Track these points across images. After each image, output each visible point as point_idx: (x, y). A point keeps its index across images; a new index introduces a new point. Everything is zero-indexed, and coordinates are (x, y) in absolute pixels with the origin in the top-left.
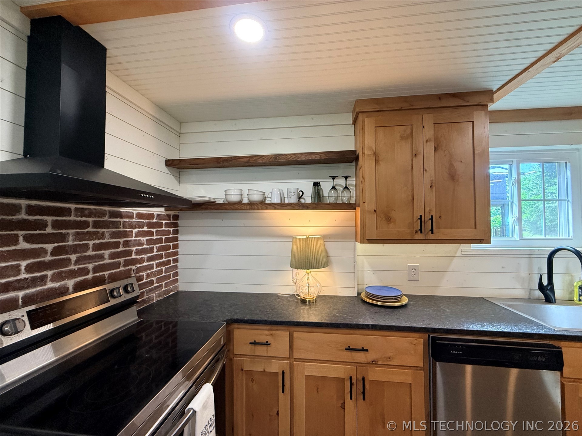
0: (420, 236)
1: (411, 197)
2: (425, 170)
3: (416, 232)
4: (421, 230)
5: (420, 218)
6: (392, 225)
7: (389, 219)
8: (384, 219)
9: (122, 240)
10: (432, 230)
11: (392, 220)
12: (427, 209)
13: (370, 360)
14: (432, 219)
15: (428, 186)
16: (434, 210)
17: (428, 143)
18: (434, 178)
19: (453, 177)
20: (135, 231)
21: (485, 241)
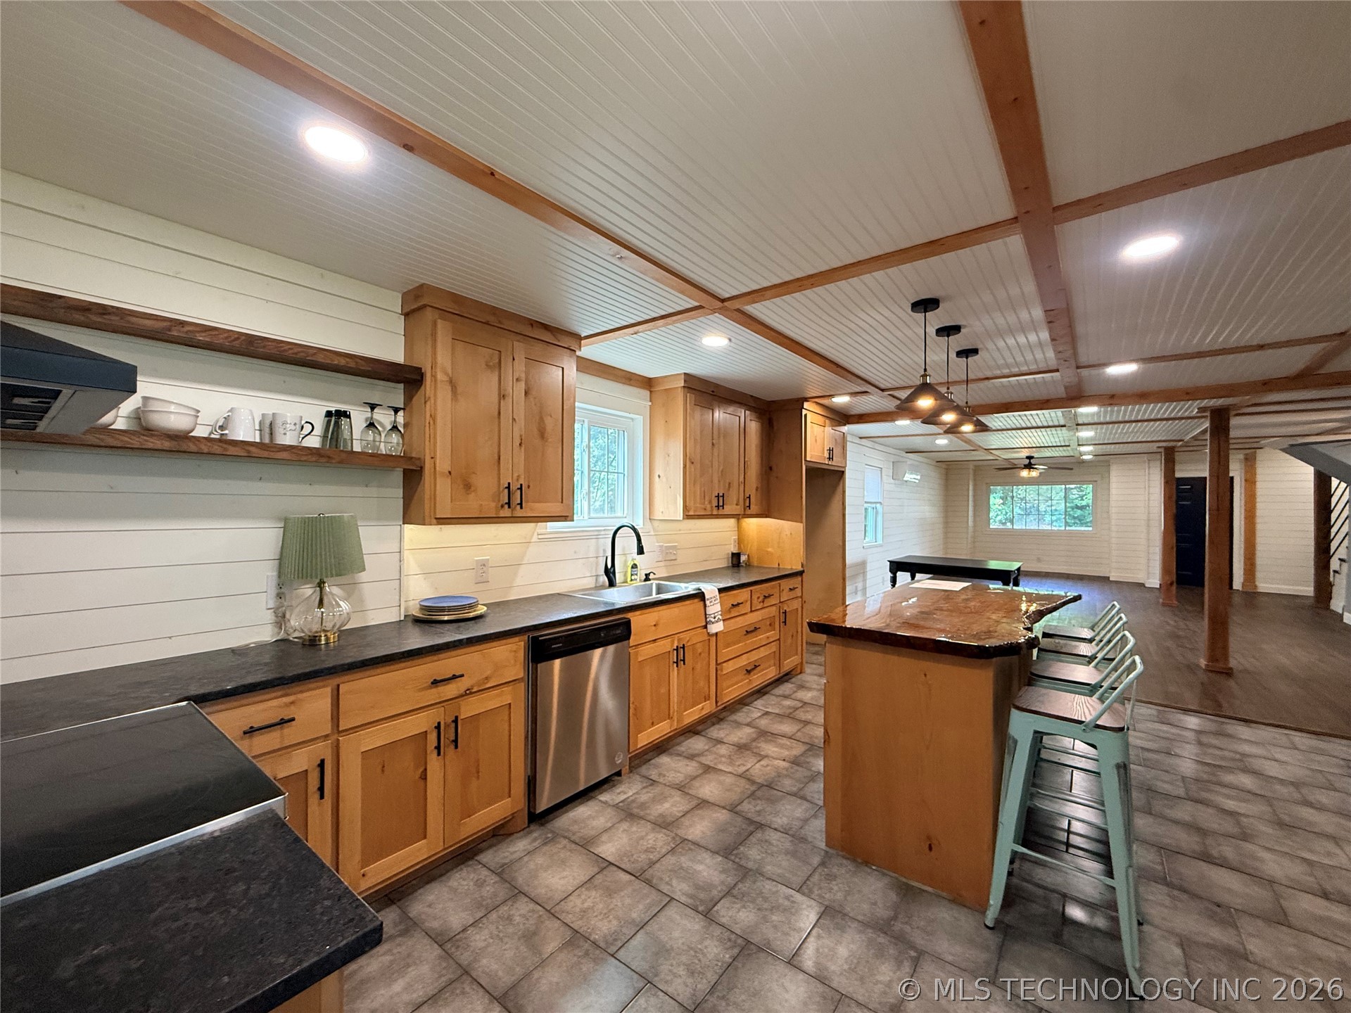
0: (506, 512)
1: (497, 458)
2: (514, 420)
3: (502, 506)
4: (509, 504)
5: (508, 488)
6: (472, 496)
7: (468, 487)
8: (462, 486)
10: (521, 504)
11: (473, 488)
12: (516, 475)
13: (462, 691)
14: (521, 489)
15: (517, 442)
16: (523, 477)
17: (519, 383)
18: (523, 433)
19: (542, 434)
21: (569, 519)
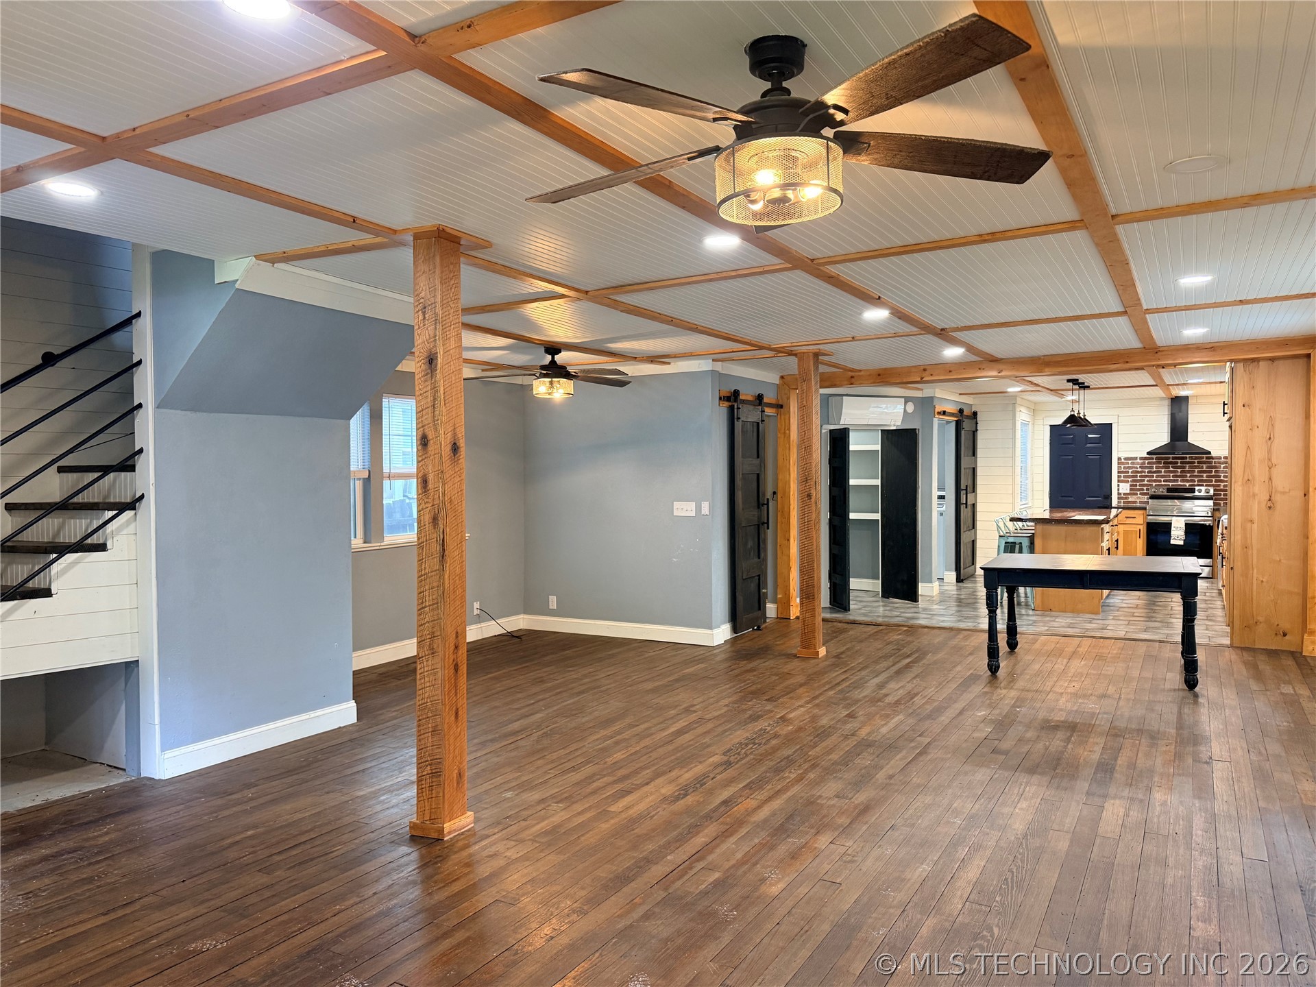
9: (1214, 470)
20: (1222, 466)
